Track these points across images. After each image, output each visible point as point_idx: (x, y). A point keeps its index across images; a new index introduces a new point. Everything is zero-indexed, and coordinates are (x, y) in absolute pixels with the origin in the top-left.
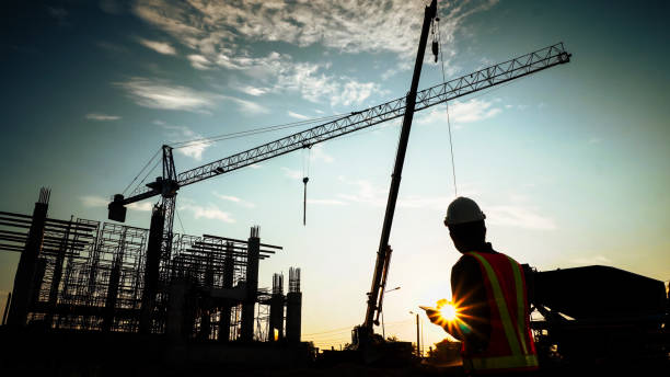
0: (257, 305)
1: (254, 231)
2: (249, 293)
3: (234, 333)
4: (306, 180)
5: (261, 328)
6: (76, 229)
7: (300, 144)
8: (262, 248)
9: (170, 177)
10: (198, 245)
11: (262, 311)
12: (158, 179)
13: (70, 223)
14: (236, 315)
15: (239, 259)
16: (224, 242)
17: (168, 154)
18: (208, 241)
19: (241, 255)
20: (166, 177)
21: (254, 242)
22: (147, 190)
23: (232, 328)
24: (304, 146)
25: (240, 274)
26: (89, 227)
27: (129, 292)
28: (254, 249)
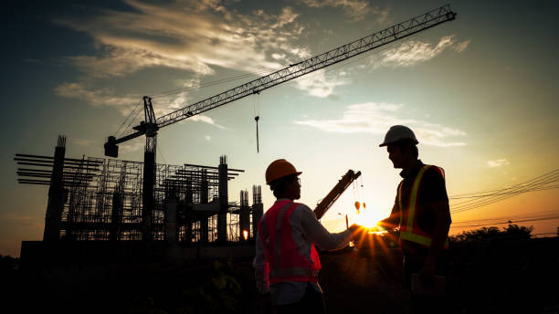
0: (228, 214)
1: (223, 159)
2: (222, 206)
3: (212, 236)
4: (257, 119)
5: (233, 231)
6: (88, 165)
7: (252, 91)
8: (229, 172)
9: (151, 120)
10: (180, 172)
11: (232, 219)
12: (142, 123)
13: (83, 160)
14: (213, 223)
15: (212, 181)
16: (200, 169)
17: (148, 103)
18: (188, 169)
19: (214, 178)
20: (148, 121)
21: (223, 168)
22: (133, 132)
23: (210, 233)
24: (254, 93)
25: (213, 192)
26: (97, 163)
27: (128, 210)
28: (224, 173)
